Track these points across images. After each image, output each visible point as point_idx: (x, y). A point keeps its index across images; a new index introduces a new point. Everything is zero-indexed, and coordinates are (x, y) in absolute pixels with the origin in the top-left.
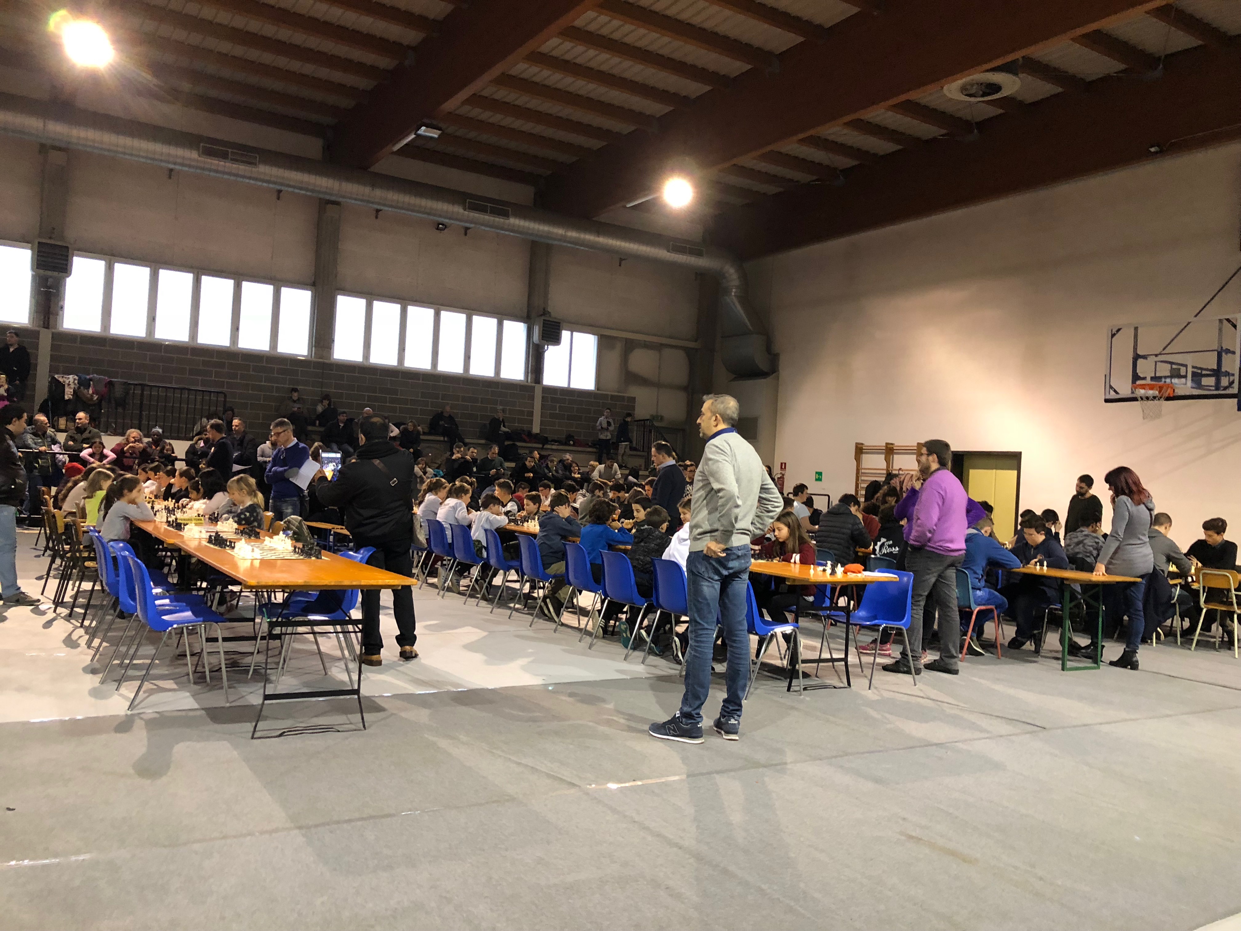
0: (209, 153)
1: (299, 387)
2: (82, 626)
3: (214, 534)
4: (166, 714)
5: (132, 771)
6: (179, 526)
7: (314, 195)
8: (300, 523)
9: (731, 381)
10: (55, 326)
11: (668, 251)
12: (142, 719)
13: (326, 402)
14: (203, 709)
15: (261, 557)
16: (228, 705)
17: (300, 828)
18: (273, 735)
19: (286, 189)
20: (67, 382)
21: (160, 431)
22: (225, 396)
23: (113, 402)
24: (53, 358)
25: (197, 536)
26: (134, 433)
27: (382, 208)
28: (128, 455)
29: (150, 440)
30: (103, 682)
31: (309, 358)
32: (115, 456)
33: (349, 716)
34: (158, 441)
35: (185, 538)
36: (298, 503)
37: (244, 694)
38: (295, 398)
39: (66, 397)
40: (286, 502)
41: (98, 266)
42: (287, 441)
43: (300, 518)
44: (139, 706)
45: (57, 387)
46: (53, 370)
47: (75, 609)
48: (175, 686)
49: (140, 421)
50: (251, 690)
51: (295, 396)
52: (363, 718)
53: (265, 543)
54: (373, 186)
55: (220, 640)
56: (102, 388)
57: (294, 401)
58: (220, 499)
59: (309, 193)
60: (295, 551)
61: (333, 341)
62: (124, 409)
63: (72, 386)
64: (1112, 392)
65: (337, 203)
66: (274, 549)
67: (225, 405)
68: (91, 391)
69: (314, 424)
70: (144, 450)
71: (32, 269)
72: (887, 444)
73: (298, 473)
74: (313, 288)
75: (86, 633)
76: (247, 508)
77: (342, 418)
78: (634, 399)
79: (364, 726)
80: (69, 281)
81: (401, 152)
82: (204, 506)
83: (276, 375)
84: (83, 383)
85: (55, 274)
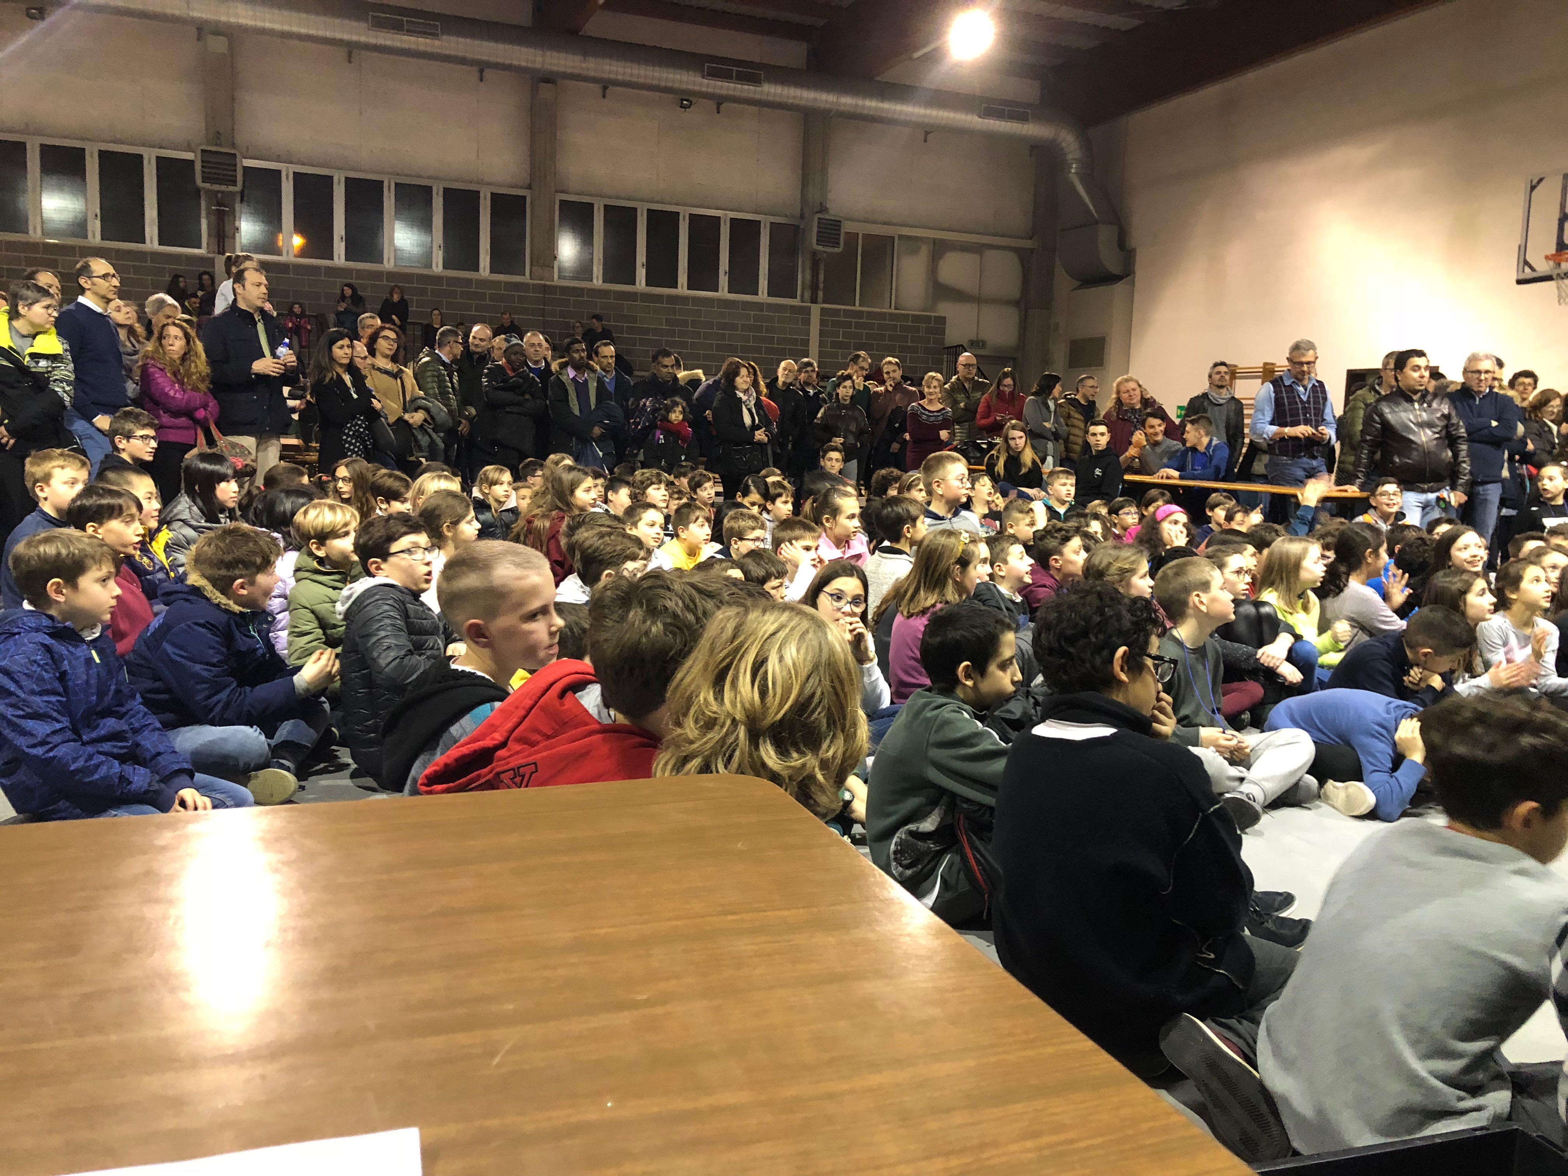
0: (380, 24)
9: (1074, 289)
11: (980, 117)
64: (1527, 270)
65: (552, 81)
72: (1266, 364)
74: (529, 191)
78: (944, 319)
83: (488, 303)
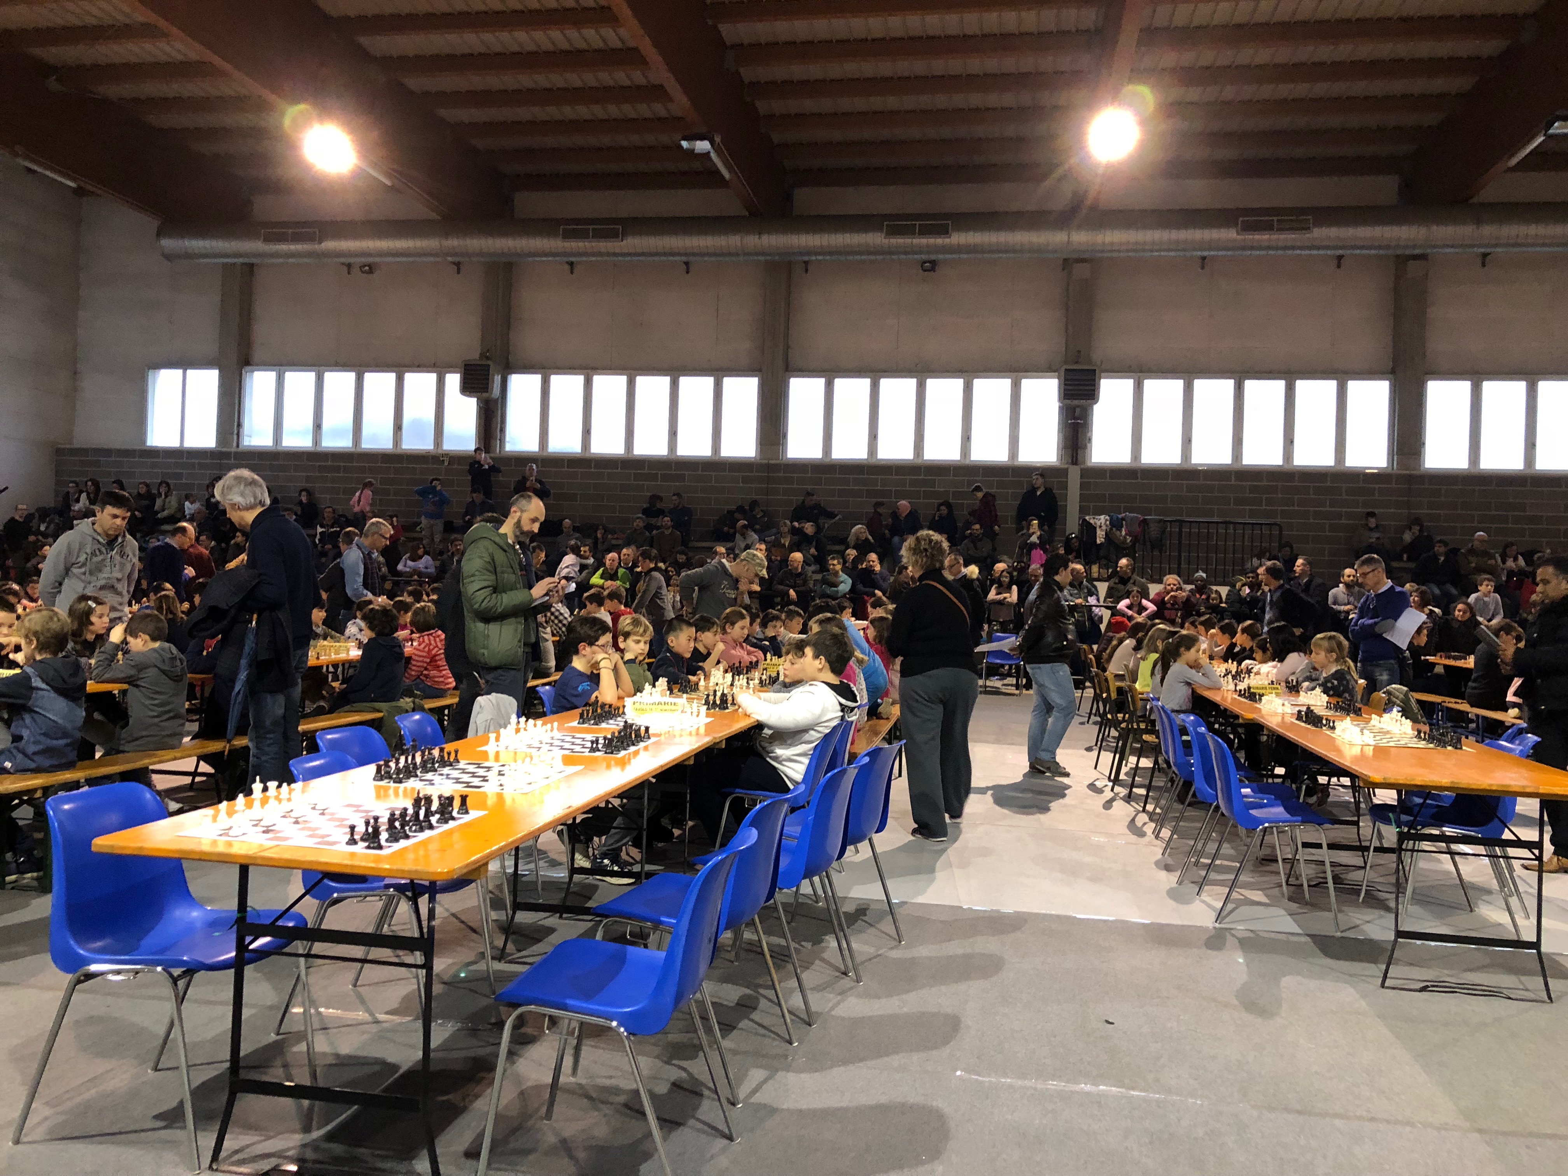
0: (1248, 228)
1: (1376, 511)
2: (1144, 810)
3: (1304, 709)
4: (1261, 934)
5: (1235, 1002)
6: (1252, 696)
7: (1390, 252)
8: (1406, 695)
10: (1084, 462)
12: (1233, 935)
13: (1415, 529)
14: (1308, 935)
15: (1373, 743)
16: (1339, 934)
17: (1480, 1131)
18: (1412, 987)
19: (1349, 252)
20: (1098, 523)
21: (1204, 575)
22: (1281, 530)
23: (1148, 543)
24: (1082, 498)
25: (1280, 710)
26: (1171, 579)
27: (1488, 250)
28: (1168, 606)
29: (1193, 587)
30: (1180, 882)
31: (1390, 471)
32: (1155, 608)
33: (1523, 978)
34: (1202, 588)
35: (1263, 712)
36: (1396, 666)
37: (1358, 922)
38: (1373, 525)
39: (1098, 542)
40: (1378, 665)
41: (1126, 385)
42: (1378, 583)
43: (1405, 689)
44: (1227, 920)
45: (1089, 529)
46: (1083, 511)
47: (1134, 790)
48: (1265, 900)
49: (1179, 564)
50: (1367, 918)
51: (1372, 522)
52: (1546, 984)
53: (1373, 722)
54: (1479, 222)
55: (1325, 846)
56: (1136, 529)
57: (1371, 530)
58: (1296, 661)
59: (1381, 252)
60: (1418, 736)
61: (1424, 444)
62: (1161, 551)
63: (1104, 528)
65: (1423, 257)
66: (1388, 732)
67: (1280, 540)
68: (1123, 533)
69: (1400, 559)
70: (1188, 599)
71: (1060, 400)
73: (1393, 626)
74: (1391, 376)
75: (1151, 819)
76: (1333, 675)
77: (1439, 549)
79: (1550, 997)
80: (1096, 407)
81: (1523, 165)
82: (1275, 671)
83: (1345, 497)
84: (1116, 524)
85: (1083, 402)
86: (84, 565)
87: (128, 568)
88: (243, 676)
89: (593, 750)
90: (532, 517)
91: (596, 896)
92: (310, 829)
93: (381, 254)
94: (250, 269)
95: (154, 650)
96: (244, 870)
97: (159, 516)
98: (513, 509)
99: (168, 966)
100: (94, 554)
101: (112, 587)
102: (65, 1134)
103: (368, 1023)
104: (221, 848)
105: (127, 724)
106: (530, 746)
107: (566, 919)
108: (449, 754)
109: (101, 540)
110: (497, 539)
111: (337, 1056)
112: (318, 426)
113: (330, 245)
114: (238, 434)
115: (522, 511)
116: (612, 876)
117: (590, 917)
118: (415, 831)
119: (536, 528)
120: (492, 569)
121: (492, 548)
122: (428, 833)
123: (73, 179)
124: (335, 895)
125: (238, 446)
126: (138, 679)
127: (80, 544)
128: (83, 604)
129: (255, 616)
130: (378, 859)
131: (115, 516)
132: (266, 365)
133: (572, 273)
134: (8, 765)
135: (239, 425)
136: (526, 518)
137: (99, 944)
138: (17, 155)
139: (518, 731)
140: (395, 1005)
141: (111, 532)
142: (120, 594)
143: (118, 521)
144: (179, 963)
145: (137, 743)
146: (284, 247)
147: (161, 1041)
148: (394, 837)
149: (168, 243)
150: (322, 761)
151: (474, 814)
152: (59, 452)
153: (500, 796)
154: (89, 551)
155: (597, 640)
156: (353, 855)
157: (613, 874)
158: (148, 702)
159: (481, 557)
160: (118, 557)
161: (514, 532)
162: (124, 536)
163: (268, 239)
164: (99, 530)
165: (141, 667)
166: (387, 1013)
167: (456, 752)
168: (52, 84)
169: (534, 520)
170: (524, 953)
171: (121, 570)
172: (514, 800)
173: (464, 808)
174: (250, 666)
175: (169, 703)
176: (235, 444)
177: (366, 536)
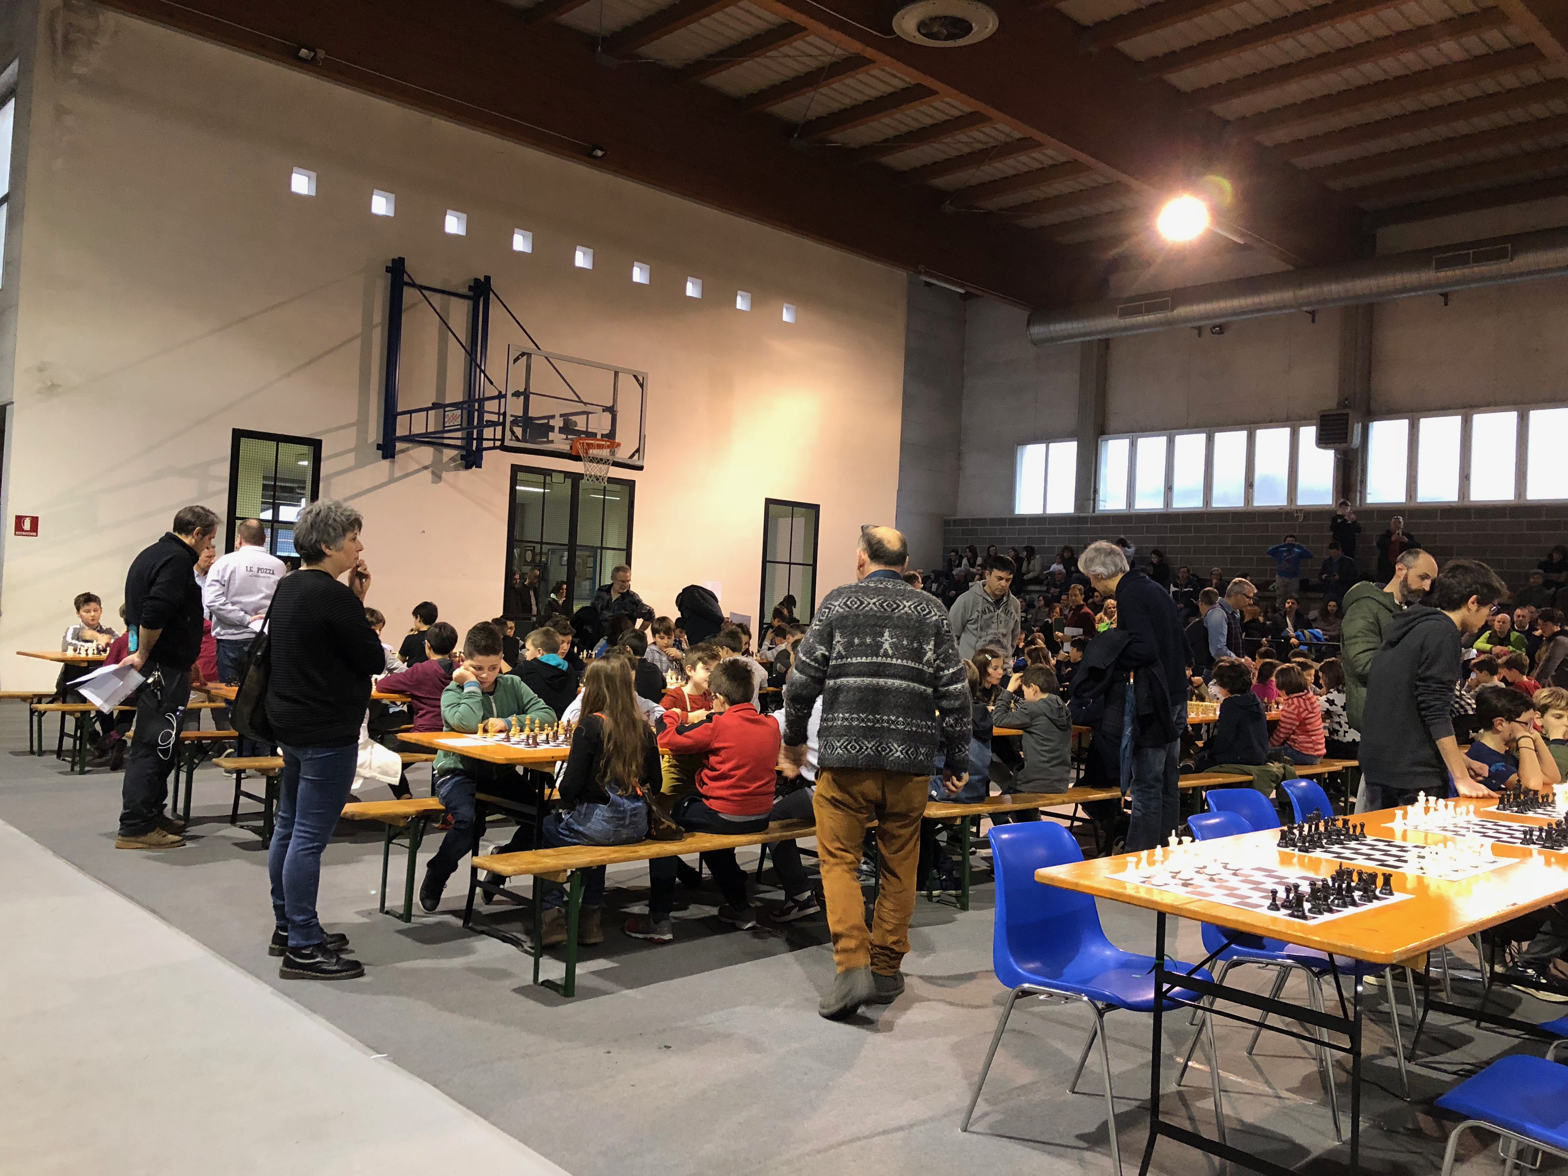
86: (976, 621)
87: (1012, 625)
88: (1128, 731)
89: (1525, 841)
90: (1420, 572)
91: (1520, 1009)
92: (1227, 888)
93: (1235, 313)
94: (1106, 344)
95: (1042, 700)
96: (1161, 917)
97: (1025, 577)
98: (1397, 567)
99: (1093, 997)
100: (984, 612)
101: (998, 642)
102: (1002, 1132)
103: (1269, 1096)
104: (1143, 894)
105: (1023, 767)
106: (1444, 829)
107: (1486, 1029)
108: (1355, 827)
109: (990, 600)
110: (1381, 599)
111: (1241, 1121)
112: (1169, 488)
113: (1183, 311)
114: (1094, 500)
115: (1409, 568)
116: (1538, 989)
117: (1517, 1032)
118: (1338, 906)
119: (1426, 585)
120: (1377, 631)
121: (1375, 607)
122: (1350, 910)
123: (962, 286)
124: (1235, 957)
125: (1094, 511)
126: (1031, 726)
127: (974, 603)
128: (981, 657)
129: (1132, 674)
130: (1303, 928)
131: (1001, 579)
132: (1119, 433)
133: (1446, 304)
134: (934, 793)
135: (1096, 491)
136: (1413, 575)
137: (1031, 966)
138: (920, 273)
139: (1427, 810)
140: (1296, 1084)
141: (997, 593)
142: (1004, 647)
143: (1003, 582)
144: (1102, 997)
145: (1031, 784)
146: (1139, 319)
147: (1078, 1066)
148: (1317, 910)
149: (1037, 330)
150: (1217, 820)
151: (1398, 897)
152: (947, 523)
153: (1420, 880)
154: (980, 609)
155: (1519, 716)
156: (1275, 920)
157: (1539, 987)
158: (1039, 748)
159: (1363, 618)
160: (1003, 615)
161: (1401, 591)
162: (1009, 596)
163: (1124, 313)
164: (988, 591)
165: (1033, 716)
166: (1287, 1090)
167: (1362, 826)
168: (948, 208)
169: (1424, 577)
170: (1437, 1058)
171: (1006, 627)
172: (1438, 887)
173: (1388, 888)
174: (1133, 722)
175: (1057, 750)
176: (1091, 510)
177: (1229, 596)
